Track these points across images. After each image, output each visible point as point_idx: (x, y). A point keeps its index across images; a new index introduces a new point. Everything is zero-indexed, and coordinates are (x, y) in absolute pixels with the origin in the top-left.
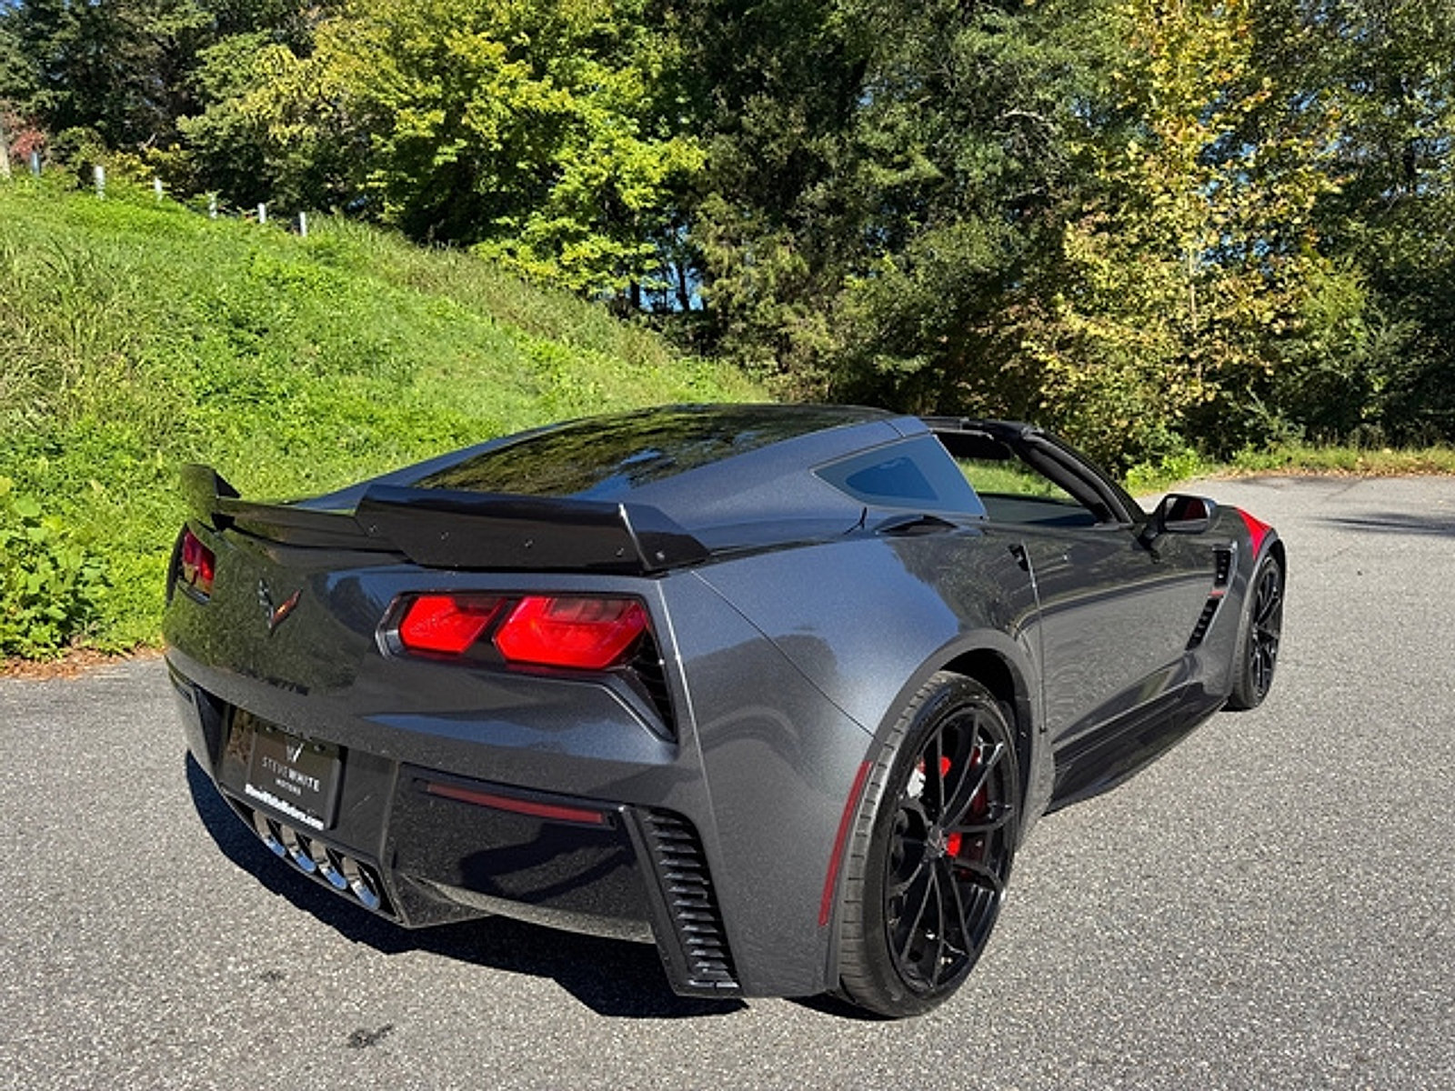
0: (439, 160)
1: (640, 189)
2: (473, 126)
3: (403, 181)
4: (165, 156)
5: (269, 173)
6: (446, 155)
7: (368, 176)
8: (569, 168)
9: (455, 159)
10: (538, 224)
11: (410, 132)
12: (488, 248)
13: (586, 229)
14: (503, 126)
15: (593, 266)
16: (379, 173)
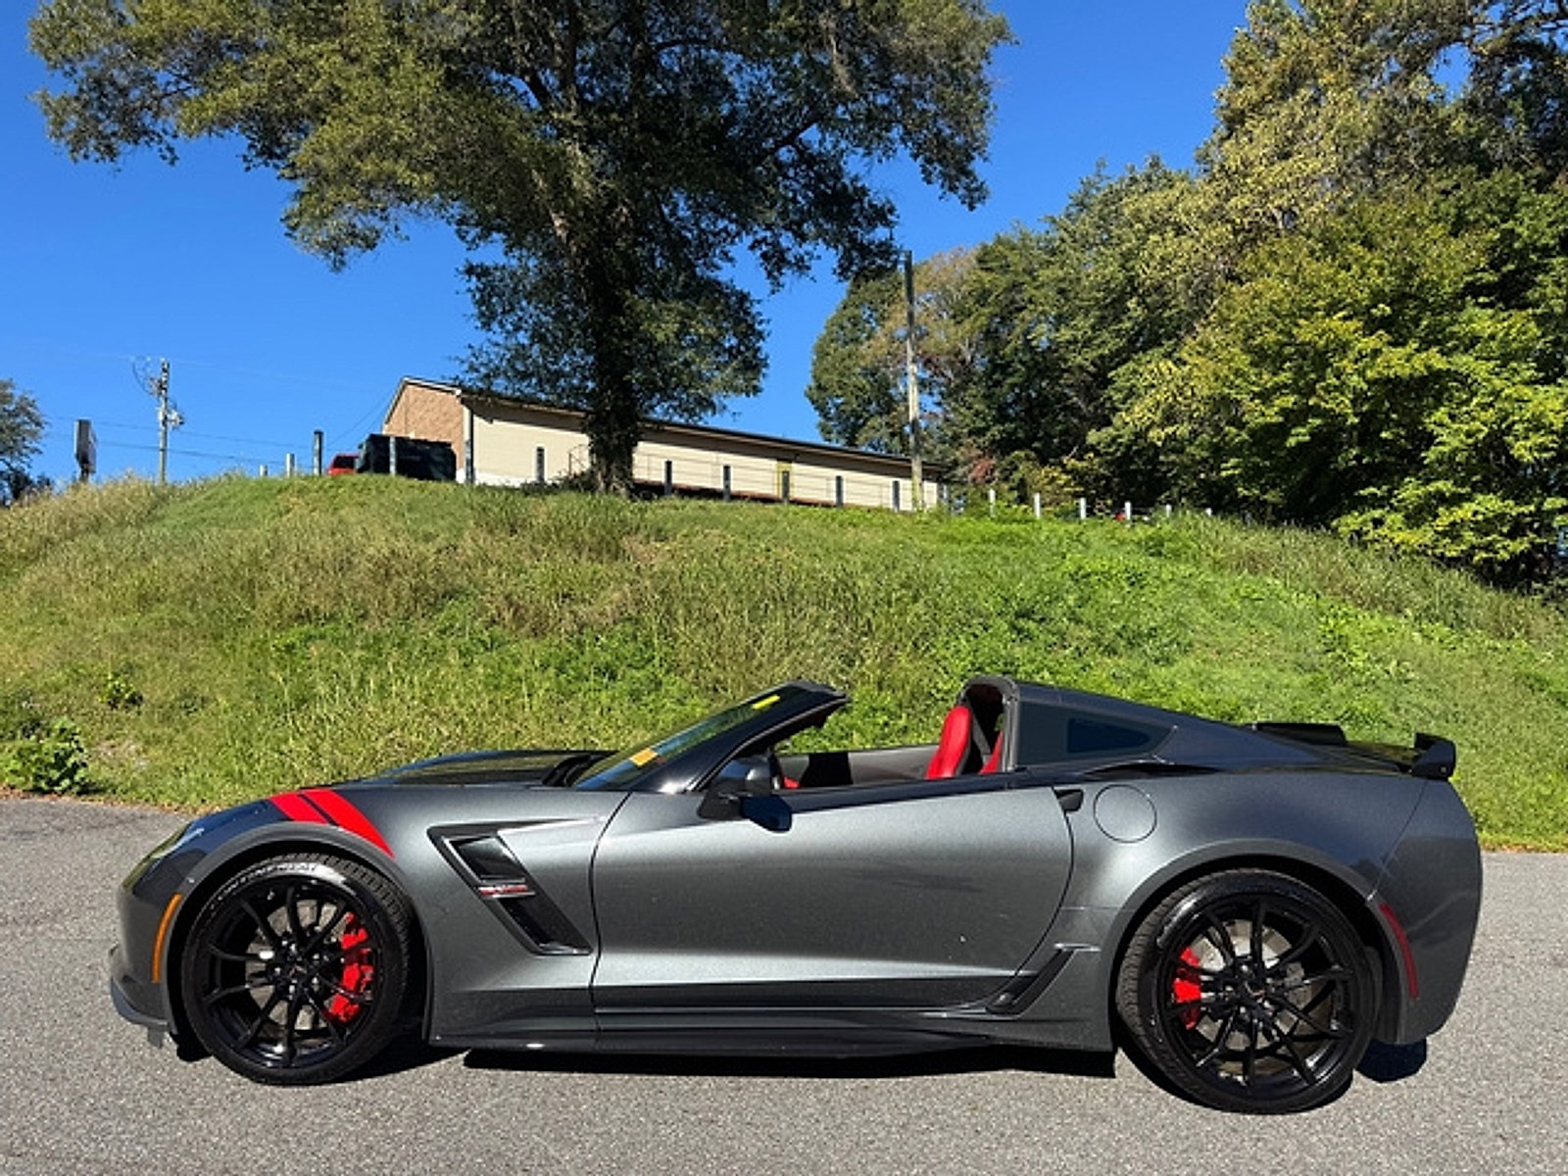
0: (1292, 442)
2: (1323, 404)
3: (1256, 465)
4: (1080, 465)
5: (1164, 469)
6: (1299, 435)
7: (1223, 465)
8: (1443, 431)
9: (1307, 438)
10: (1411, 491)
11: (1261, 420)
12: (1350, 522)
13: (1467, 489)
14: (1358, 398)
15: (1484, 527)
16: (1233, 461)
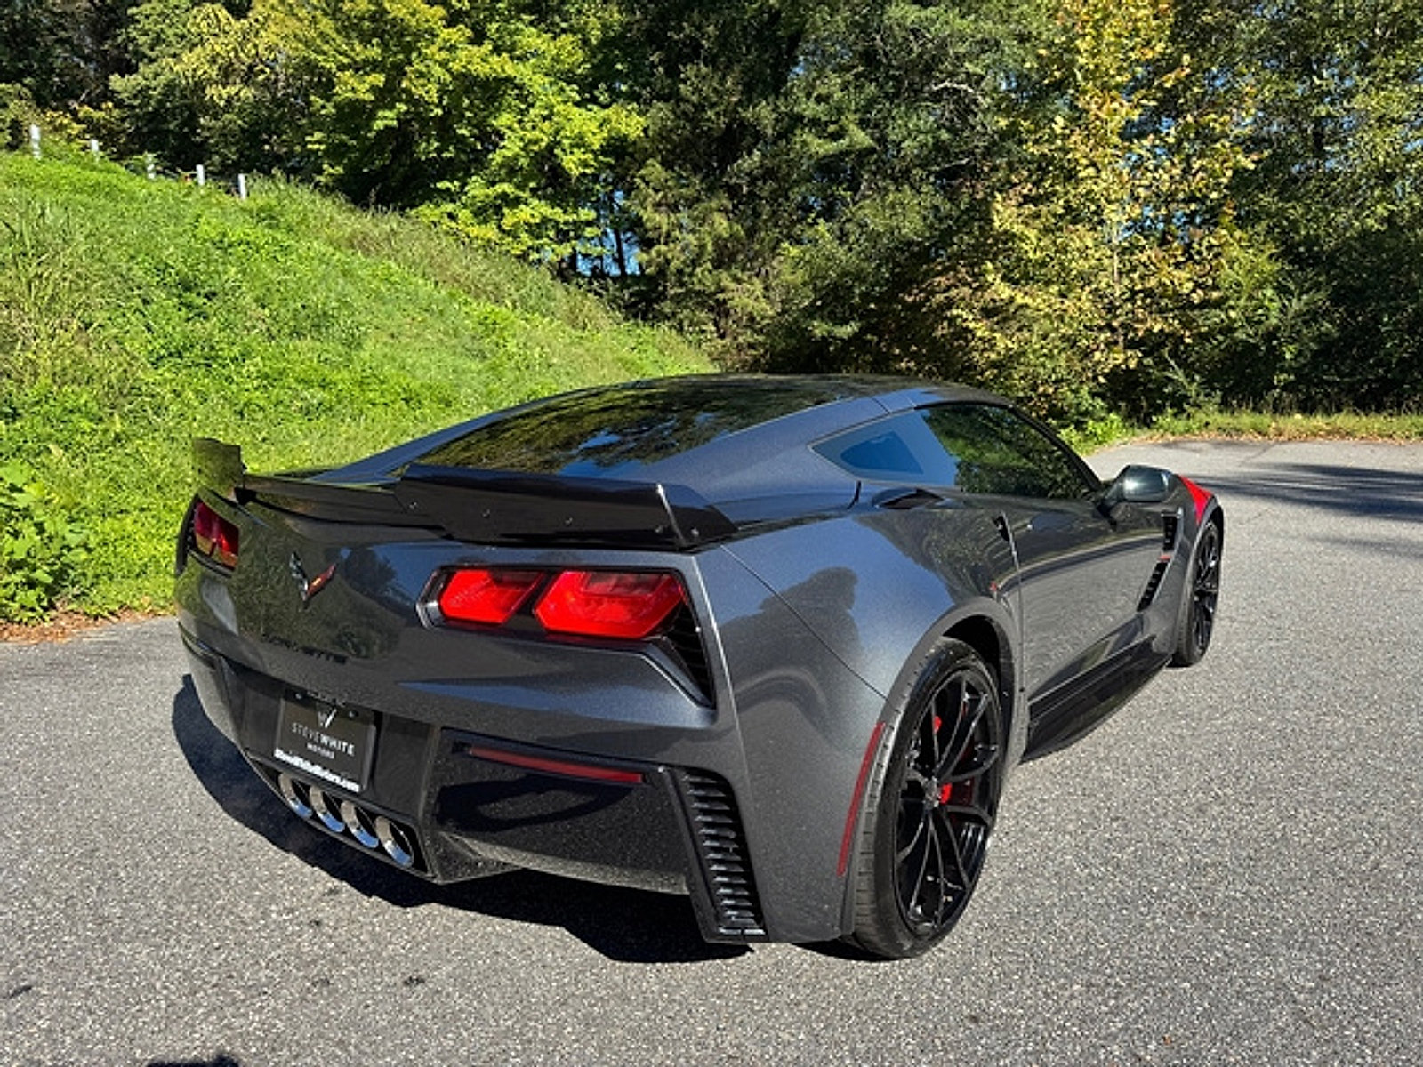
0: (379, 125)
1: (579, 154)
2: (413, 89)
3: (343, 144)
4: (97, 115)
5: (207, 134)
6: (386, 119)
7: (308, 138)
8: (509, 133)
9: (395, 123)
10: (477, 188)
11: (350, 95)
12: (427, 211)
13: (526, 194)
14: (443, 91)
15: (536, 230)
16: (318, 135)
